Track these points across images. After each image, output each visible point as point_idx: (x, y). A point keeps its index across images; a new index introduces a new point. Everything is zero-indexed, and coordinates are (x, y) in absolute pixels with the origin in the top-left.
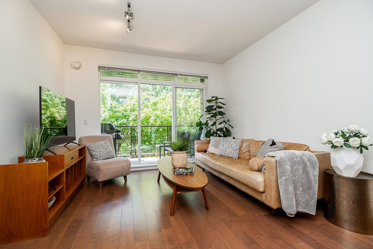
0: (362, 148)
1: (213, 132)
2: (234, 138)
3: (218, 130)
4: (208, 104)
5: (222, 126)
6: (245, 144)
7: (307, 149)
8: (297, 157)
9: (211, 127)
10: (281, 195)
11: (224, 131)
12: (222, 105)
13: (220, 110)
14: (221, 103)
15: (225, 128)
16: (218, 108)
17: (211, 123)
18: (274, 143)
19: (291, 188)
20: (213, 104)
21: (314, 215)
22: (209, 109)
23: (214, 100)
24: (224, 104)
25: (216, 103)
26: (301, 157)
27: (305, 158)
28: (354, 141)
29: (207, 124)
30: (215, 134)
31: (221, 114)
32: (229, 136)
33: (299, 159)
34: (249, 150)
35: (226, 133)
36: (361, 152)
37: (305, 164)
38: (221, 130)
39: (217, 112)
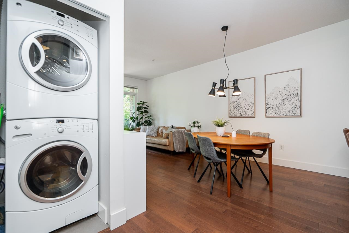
0: (198, 127)
1: (141, 123)
2: (154, 126)
3: (145, 122)
4: (138, 106)
5: (147, 119)
6: (160, 129)
7: (185, 128)
8: (180, 131)
9: (140, 120)
10: (175, 146)
11: (148, 123)
12: (146, 107)
13: (145, 110)
14: (146, 105)
15: (149, 120)
16: (144, 108)
17: (139, 117)
18: (173, 127)
19: (177, 142)
20: (141, 105)
21: (185, 151)
22: (139, 109)
23: (142, 103)
24: (148, 106)
25: (143, 105)
26: (181, 131)
27: (182, 131)
28: (196, 125)
29: (137, 118)
30: (142, 124)
31: (146, 112)
32: (151, 125)
33: (180, 132)
34: (162, 132)
35: (150, 124)
36: (198, 128)
37: (182, 133)
38: (146, 122)
39: (144, 111)
